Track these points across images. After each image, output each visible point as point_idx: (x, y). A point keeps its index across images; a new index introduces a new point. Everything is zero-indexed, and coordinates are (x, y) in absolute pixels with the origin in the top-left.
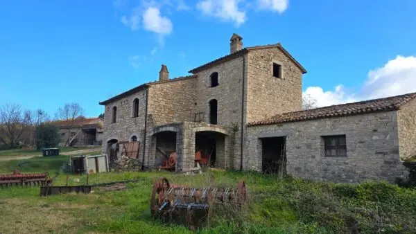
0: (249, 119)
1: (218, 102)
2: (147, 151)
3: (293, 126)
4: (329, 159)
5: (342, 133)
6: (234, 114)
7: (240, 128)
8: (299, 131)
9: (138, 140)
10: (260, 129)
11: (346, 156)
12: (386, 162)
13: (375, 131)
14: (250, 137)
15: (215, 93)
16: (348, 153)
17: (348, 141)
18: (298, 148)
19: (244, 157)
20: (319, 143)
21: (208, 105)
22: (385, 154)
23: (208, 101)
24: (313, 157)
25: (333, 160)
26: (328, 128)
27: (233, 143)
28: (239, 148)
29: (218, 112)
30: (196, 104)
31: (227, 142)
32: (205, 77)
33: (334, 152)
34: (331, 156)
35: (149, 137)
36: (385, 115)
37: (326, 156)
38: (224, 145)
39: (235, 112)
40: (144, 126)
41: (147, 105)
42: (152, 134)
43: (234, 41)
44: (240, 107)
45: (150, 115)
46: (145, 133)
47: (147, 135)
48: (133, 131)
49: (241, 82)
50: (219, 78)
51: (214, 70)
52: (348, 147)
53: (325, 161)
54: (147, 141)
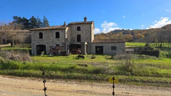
1: (81, 35)
3: (105, 44)
5: (115, 46)
8: (107, 45)
9: (60, 45)
10: (96, 44)
13: (122, 46)
14: (93, 46)
15: (79, 33)
16: (117, 50)
18: (106, 49)
20: (111, 47)
21: (76, 36)
23: (77, 34)
24: (109, 50)
25: (114, 51)
26: (113, 45)
28: (90, 49)
29: (81, 38)
30: (71, 35)
32: (75, 28)
33: (113, 49)
39: (87, 39)
40: (64, 41)
41: (65, 35)
42: (69, 44)
43: (85, 19)
44: (89, 38)
45: (67, 38)
46: (65, 43)
47: (66, 44)
48: (57, 43)
49: (90, 31)
50: (81, 29)
51: (79, 26)
52: (117, 48)
53: (112, 51)
54: (66, 46)
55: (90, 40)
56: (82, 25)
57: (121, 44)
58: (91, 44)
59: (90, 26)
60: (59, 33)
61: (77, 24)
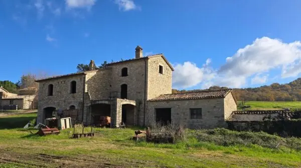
0: (149, 98)
1: (128, 86)
2: (85, 115)
3: (175, 103)
4: (194, 120)
5: (200, 107)
6: (139, 94)
7: (143, 102)
8: (178, 106)
9: (76, 108)
10: (156, 104)
11: (201, 118)
12: (219, 121)
13: (215, 107)
14: (149, 107)
15: (125, 80)
16: (203, 117)
17: (203, 111)
18: (178, 114)
19: (146, 118)
20: (188, 112)
21: (120, 87)
22: (219, 117)
23: (121, 84)
24: (186, 119)
25: (195, 120)
26: (193, 105)
27: (139, 111)
28: (143, 114)
29: (128, 92)
30: (111, 86)
31: (135, 110)
32: (118, 70)
33: (195, 116)
34: (194, 118)
35: (87, 106)
36: (219, 100)
37: (191, 118)
38: (133, 112)
39: (139, 93)
40: (82, 99)
41: (84, 86)
42: (90, 104)
43: (138, 50)
44: (143, 90)
45: (87, 93)
46: (83, 104)
47: (85, 105)
48: (71, 102)
49: (144, 76)
50: (128, 71)
51: (124, 66)
52: (203, 114)
53: (191, 121)
54: (85, 109)
55: (143, 95)
56: (130, 64)
57: (213, 102)
58: (146, 104)
59: (145, 64)
60: (75, 82)
61: (122, 63)
